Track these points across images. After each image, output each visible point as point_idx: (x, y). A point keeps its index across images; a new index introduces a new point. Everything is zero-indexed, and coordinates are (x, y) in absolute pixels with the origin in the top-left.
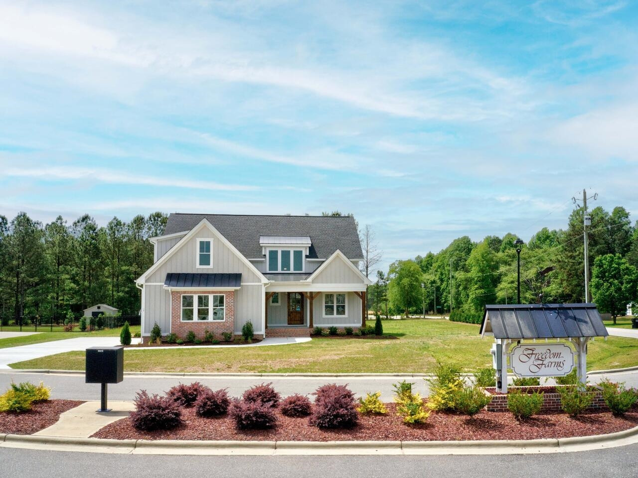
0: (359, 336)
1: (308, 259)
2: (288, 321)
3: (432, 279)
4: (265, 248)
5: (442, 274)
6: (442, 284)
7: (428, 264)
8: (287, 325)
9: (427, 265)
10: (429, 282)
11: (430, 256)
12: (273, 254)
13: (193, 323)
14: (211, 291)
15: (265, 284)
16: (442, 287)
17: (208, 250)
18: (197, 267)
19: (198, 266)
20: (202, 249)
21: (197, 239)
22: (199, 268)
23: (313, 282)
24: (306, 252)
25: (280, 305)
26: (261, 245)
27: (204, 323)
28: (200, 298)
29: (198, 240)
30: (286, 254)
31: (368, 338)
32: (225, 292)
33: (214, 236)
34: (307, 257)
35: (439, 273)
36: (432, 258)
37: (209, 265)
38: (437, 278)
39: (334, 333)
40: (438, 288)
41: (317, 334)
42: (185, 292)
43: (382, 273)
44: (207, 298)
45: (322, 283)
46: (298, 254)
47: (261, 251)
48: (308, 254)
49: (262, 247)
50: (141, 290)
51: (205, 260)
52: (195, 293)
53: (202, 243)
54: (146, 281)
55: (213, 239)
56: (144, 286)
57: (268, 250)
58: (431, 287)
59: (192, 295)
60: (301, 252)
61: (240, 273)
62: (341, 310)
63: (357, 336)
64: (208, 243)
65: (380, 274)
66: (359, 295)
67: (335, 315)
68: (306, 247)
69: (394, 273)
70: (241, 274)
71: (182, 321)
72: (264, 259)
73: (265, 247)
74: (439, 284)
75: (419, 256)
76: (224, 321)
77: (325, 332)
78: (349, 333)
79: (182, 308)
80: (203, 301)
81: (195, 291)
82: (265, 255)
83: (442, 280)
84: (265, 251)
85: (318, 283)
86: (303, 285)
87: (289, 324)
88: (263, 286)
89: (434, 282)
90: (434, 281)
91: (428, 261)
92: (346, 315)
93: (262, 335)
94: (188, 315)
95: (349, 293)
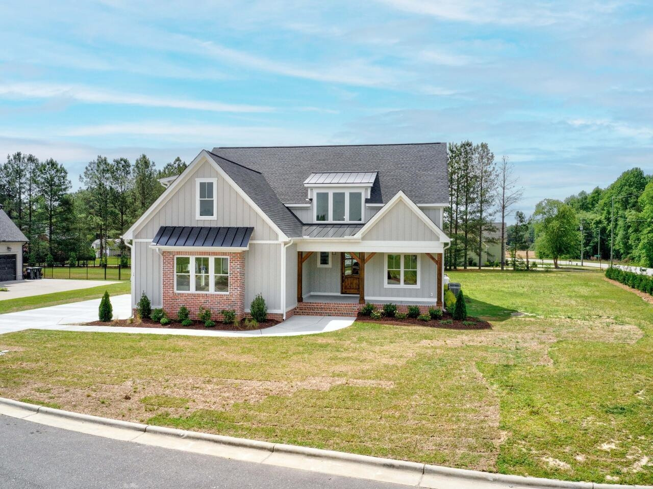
0: (426, 321)
1: (368, 205)
2: (342, 289)
3: (598, 219)
4: (312, 190)
5: (609, 213)
6: (608, 224)
7: (594, 200)
8: (339, 294)
9: (592, 202)
10: (593, 222)
11: (598, 192)
12: (323, 197)
13: (189, 295)
14: (212, 251)
15: (285, 244)
16: (609, 228)
17: (211, 195)
18: (197, 219)
19: (198, 217)
20: (202, 195)
21: (196, 179)
22: (199, 220)
23: (364, 238)
24: (366, 194)
25: (331, 267)
26: (306, 185)
27: (203, 296)
28: (198, 260)
29: (199, 181)
30: (339, 198)
31: (439, 326)
32: (230, 254)
33: (217, 175)
34: (367, 201)
35: (605, 212)
36: (599, 194)
37: (212, 215)
38: (603, 217)
39: (390, 314)
40: (604, 230)
41: (366, 315)
42: (178, 253)
43: (522, 214)
44: (206, 260)
45: (377, 239)
46: (355, 197)
47: (306, 195)
48: (369, 197)
49: (306, 189)
50: (129, 249)
51: (207, 209)
52: (192, 253)
53: (202, 185)
54: (136, 237)
55: (217, 179)
56: (134, 244)
57: (315, 192)
58: (596, 228)
59: (188, 256)
60: (360, 194)
61: (251, 226)
62: (411, 278)
63: (423, 322)
64: (211, 185)
65: (520, 216)
66: (433, 259)
67: (402, 285)
68: (366, 188)
69: (541, 214)
70: (253, 228)
71: (176, 291)
72: (308, 205)
73: (312, 188)
74: (605, 225)
75: (583, 191)
76: (228, 293)
77: (375, 313)
78: (414, 316)
79: (175, 274)
80: (202, 264)
81: (192, 251)
82: (311, 200)
83: (609, 220)
84: (312, 194)
85: (372, 240)
86: (349, 243)
87: (342, 293)
88: (283, 245)
89: (600, 222)
90: (600, 220)
91: (594, 197)
92: (418, 286)
93: (282, 315)
94: (183, 282)
95: (422, 254)
